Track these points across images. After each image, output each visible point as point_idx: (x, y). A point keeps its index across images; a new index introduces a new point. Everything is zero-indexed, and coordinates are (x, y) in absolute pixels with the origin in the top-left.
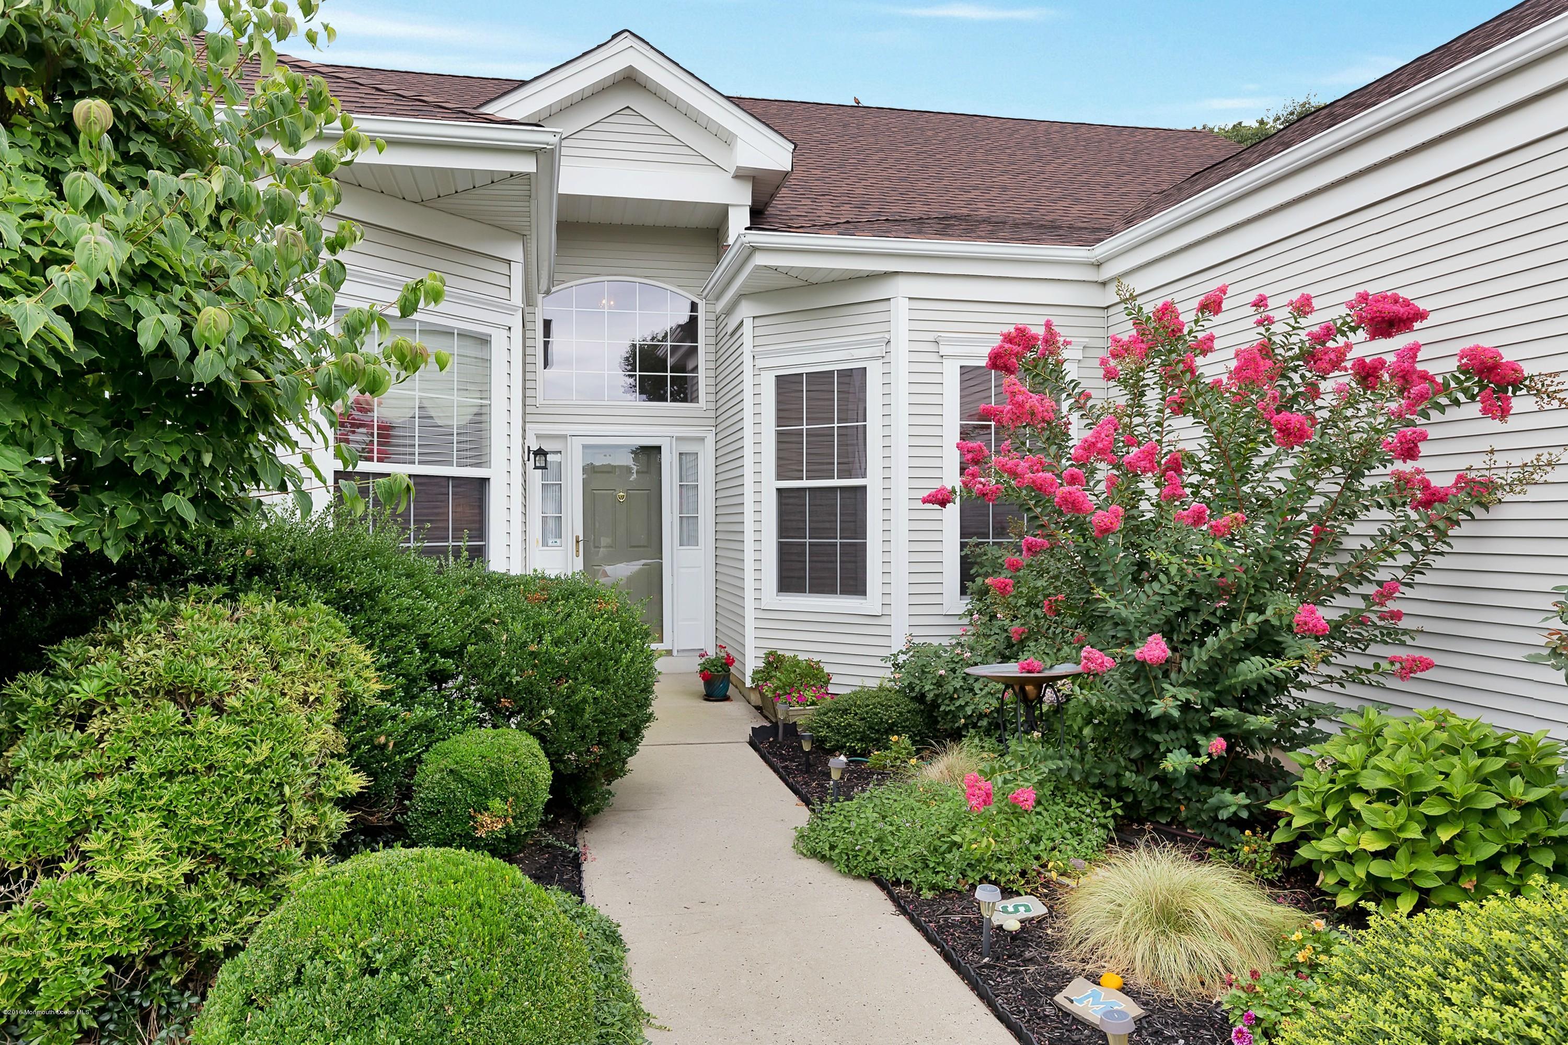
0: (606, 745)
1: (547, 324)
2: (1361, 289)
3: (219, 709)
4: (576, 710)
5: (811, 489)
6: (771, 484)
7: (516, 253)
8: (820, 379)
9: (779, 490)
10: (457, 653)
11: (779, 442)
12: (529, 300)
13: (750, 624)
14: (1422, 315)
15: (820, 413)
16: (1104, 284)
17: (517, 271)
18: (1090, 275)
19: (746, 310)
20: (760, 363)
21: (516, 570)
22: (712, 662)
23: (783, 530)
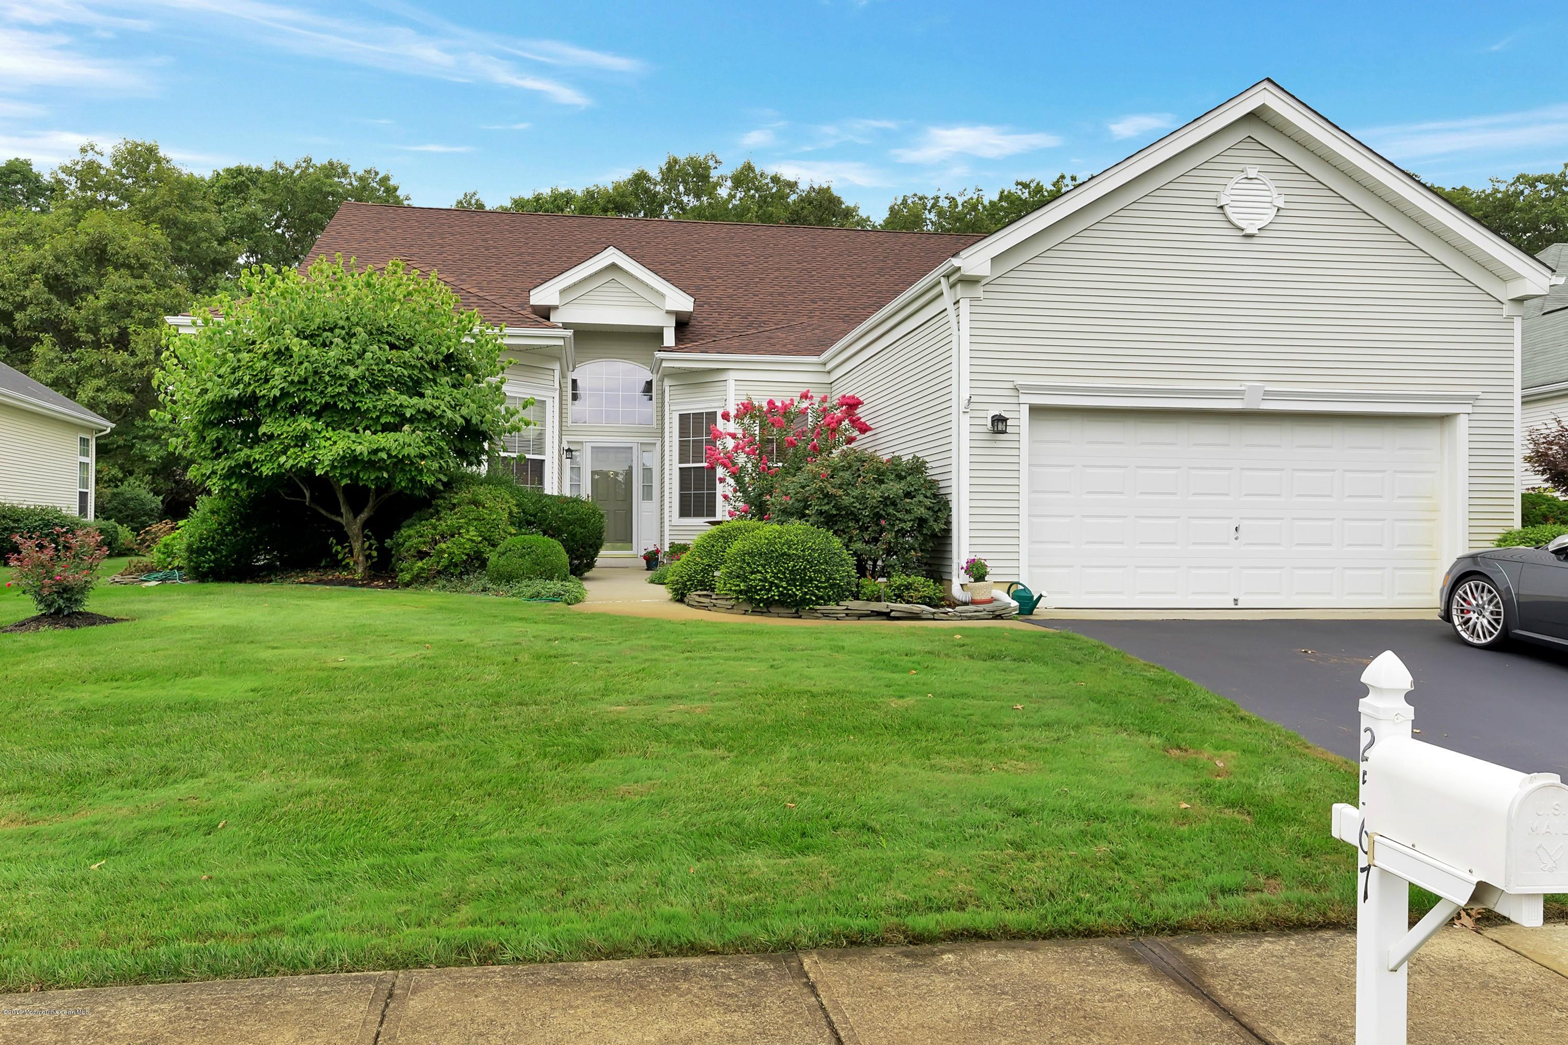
0: (584, 548)
1: (574, 382)
2: (843, 393)
3: (484, 507)
4: (575, 535)
5: (694, 468)
6: (677, 466)
7: (557, 366)
8: (697, 416)
9: (680, 469)
10: (535, 516)
11: (680, 446)
12: (563, 375)
13: (667, 533)
14: (861, 403)
15: (697, 432)
16: (829, 372)
17: (557, 373)
18: (821, 369)
19: (667, 383)
20: (673, 408)
21: (556, 494)
22: (650, 553)
23: (681, 489)
